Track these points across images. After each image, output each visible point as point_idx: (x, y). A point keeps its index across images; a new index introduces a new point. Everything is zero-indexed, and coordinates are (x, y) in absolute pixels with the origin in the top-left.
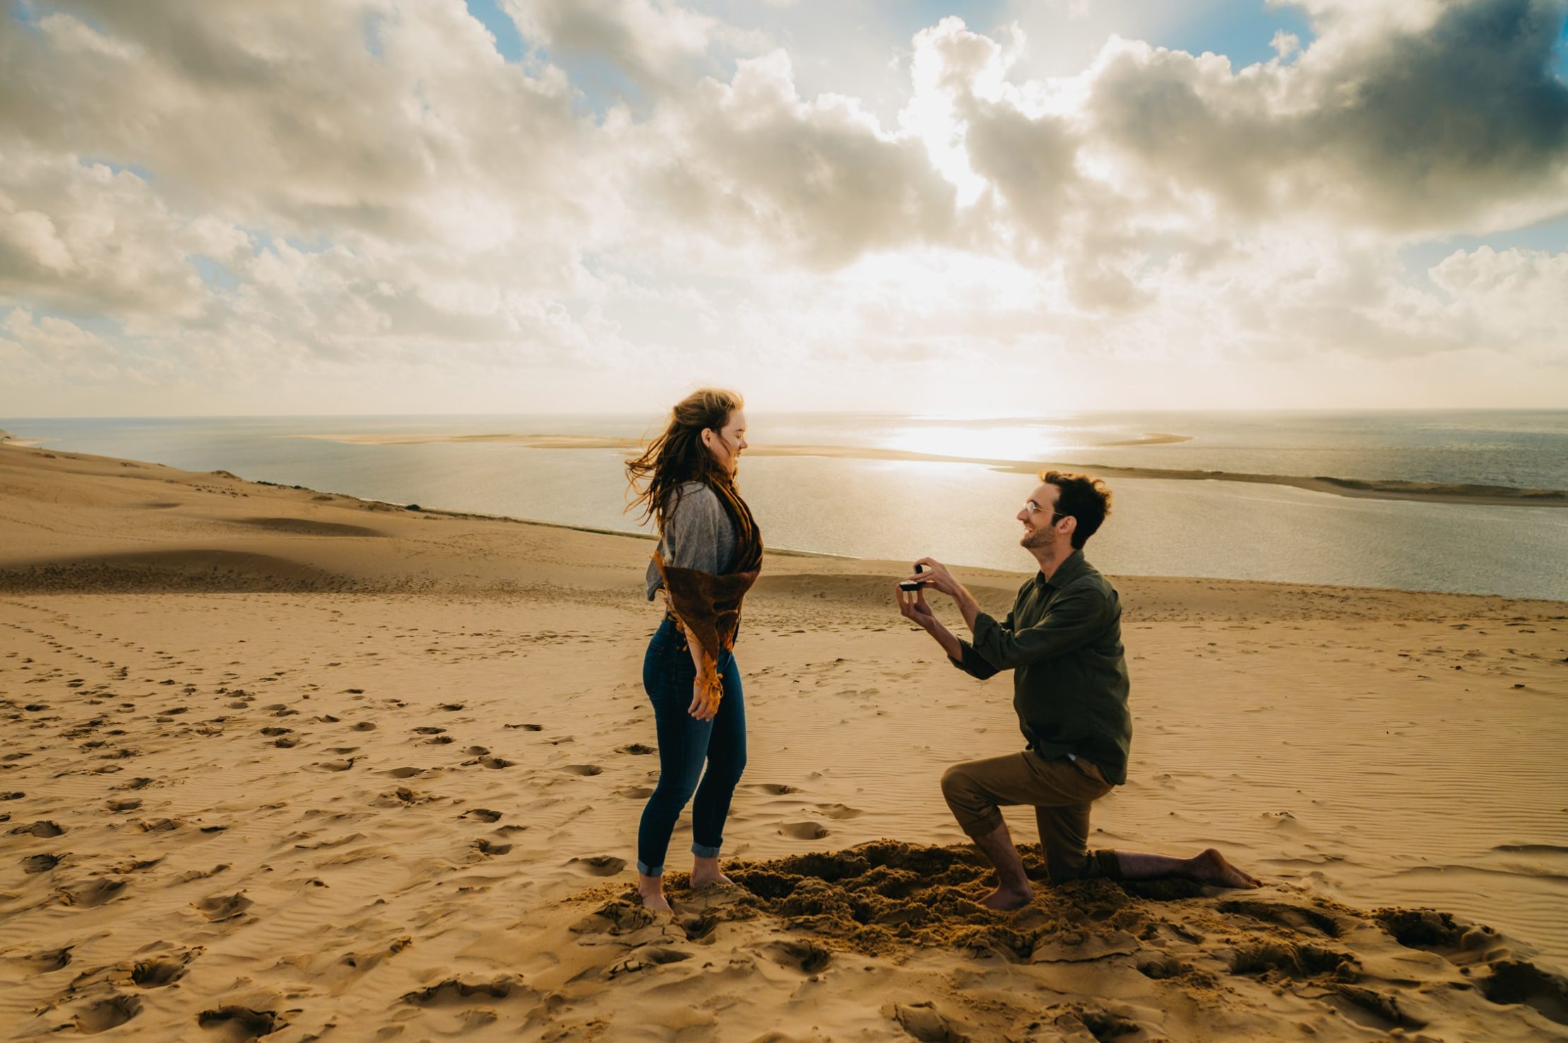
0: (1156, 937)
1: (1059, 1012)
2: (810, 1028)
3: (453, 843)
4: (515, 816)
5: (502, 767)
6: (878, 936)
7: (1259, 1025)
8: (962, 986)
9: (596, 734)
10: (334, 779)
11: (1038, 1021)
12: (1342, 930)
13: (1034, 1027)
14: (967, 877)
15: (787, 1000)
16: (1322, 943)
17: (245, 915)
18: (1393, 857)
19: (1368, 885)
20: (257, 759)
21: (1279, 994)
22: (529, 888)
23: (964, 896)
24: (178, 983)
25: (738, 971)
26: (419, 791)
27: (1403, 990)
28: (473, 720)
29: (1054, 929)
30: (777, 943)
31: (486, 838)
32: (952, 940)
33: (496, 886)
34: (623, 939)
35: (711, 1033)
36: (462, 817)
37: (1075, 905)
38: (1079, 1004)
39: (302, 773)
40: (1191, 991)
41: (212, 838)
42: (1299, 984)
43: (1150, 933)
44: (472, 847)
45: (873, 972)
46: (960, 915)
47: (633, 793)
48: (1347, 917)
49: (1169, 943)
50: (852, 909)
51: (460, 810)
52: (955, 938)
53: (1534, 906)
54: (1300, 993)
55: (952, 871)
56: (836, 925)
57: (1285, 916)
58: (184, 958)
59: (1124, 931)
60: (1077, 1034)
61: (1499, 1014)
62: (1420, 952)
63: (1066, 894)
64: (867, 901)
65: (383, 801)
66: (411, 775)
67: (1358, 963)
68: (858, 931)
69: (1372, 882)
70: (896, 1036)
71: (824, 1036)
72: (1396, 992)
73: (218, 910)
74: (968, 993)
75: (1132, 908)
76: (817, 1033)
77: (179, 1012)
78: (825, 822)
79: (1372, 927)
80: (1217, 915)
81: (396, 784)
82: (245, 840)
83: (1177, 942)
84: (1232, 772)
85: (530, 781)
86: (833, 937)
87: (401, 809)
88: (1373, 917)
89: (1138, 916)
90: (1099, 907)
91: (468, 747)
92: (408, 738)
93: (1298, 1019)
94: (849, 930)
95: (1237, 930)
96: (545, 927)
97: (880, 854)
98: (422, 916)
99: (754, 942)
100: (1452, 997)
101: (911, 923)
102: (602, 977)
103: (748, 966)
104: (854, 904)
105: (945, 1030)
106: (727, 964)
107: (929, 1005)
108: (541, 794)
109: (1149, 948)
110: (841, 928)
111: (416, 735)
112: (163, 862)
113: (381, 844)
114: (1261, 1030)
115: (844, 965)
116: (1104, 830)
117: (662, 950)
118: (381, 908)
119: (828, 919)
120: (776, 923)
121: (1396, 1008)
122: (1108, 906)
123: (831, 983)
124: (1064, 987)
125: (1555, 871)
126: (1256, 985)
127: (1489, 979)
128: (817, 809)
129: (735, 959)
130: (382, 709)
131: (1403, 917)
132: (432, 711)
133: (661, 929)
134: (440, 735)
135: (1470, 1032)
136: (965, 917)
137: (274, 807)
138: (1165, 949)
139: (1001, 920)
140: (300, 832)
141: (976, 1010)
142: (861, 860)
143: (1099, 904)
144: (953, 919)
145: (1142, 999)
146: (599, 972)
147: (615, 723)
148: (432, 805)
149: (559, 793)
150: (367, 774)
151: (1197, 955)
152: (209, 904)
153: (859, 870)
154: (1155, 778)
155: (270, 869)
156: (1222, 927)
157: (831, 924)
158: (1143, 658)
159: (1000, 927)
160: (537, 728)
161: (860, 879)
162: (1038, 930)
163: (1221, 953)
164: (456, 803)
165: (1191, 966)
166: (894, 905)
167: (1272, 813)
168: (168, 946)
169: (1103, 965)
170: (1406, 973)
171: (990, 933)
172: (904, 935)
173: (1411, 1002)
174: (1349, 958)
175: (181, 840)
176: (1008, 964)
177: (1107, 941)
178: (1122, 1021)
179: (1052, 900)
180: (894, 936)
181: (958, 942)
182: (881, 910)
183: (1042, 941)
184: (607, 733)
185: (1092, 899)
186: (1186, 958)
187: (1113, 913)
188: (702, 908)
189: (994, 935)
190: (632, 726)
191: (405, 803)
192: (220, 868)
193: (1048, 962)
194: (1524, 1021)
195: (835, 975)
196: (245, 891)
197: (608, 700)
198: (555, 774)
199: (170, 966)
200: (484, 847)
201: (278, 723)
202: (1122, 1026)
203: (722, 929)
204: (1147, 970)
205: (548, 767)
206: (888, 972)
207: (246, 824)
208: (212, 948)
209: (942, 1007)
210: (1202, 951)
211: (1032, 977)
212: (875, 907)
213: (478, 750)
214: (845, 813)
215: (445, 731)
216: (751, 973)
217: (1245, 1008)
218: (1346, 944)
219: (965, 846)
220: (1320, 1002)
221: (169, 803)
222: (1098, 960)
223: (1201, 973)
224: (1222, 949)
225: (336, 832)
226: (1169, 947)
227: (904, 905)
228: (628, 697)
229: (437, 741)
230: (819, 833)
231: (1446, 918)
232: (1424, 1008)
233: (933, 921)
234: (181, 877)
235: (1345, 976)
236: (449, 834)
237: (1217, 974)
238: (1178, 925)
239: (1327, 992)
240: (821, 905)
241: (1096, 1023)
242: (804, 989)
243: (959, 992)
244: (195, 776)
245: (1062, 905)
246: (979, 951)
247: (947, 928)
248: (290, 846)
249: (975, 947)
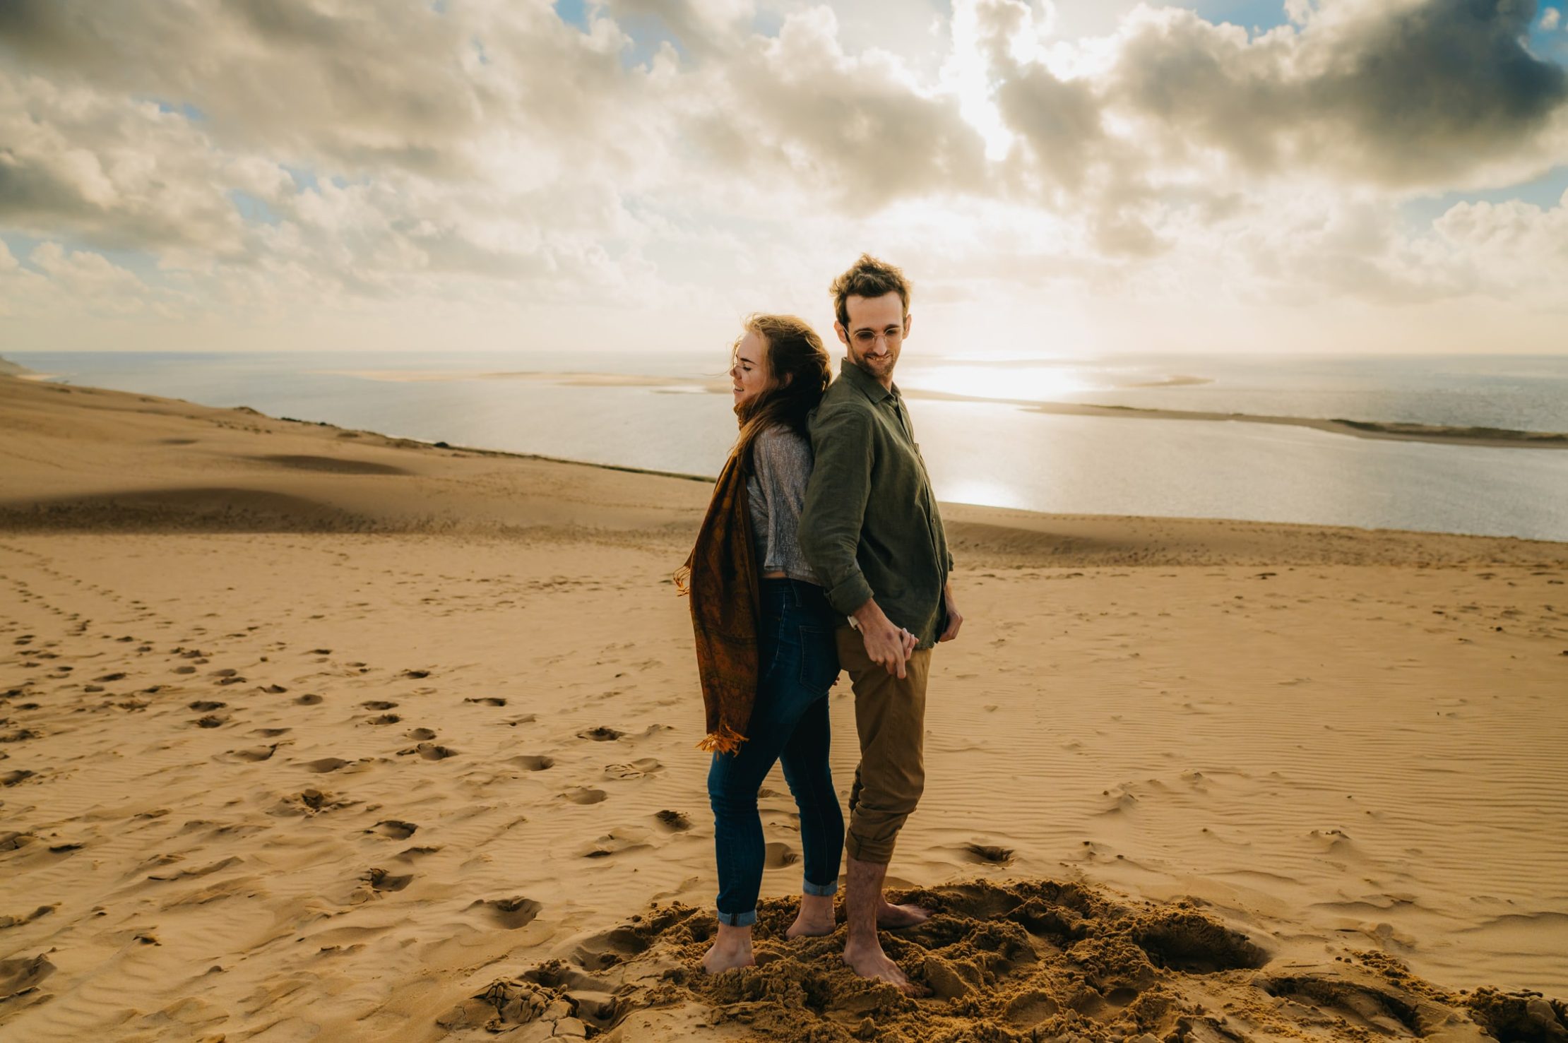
3: (342, 873)
4: (431, 831)
5: (442, 757)
10: (244, 773)
12: (1427, 1025)
17: (37, 989)
18: (1472, 898)
20: (168, 744)
22: (409, 948)
26: (335, 791)
28: (434, 691)
31: (383, 865)
33: (371, 943)
34: (501, 1039)
36: (369, 832)
44: (363, 879)
48: (1432, 1003)
51: (371, 821)
57: (1352, 1000)
65: (283, 807)
66: (335, 768)
79: (1466, 1022)
81: (311, 781)
84: (1271, 769)
85: (466, 779)
87: (302, 818)
88: (1464, 1003)
91: (413, 729)
92: (351, 716)
98: (260, 994)
108: (474, 796)
111: (361, 711)
113: (257, 873)
118: (214, 979)
128: (789, 822)
130: (340, 676)
131: (1503, 1005)
132: (393, 678)
134: (389, 712)
147: (589, 697)
148: (341, 812)
149: (495, 795)
150: (283, 768)
155: (103, 914)
160: (501, 703)
164: (369, 810)
167: (1322, 832)
184: (576, 709)
188: (616, 984)
190: (605, 701)
191: (309, 810)
196: (53, 950)
197: (591, 665)
198: (499, 768)
200: (379, 878)
201: (215, 693)
205: (494, 758)
213: (422, 733)
215: (395, 706)
221: (32, 808)
229: (382, 720)
230: (787, 858)
236: (344, 858)
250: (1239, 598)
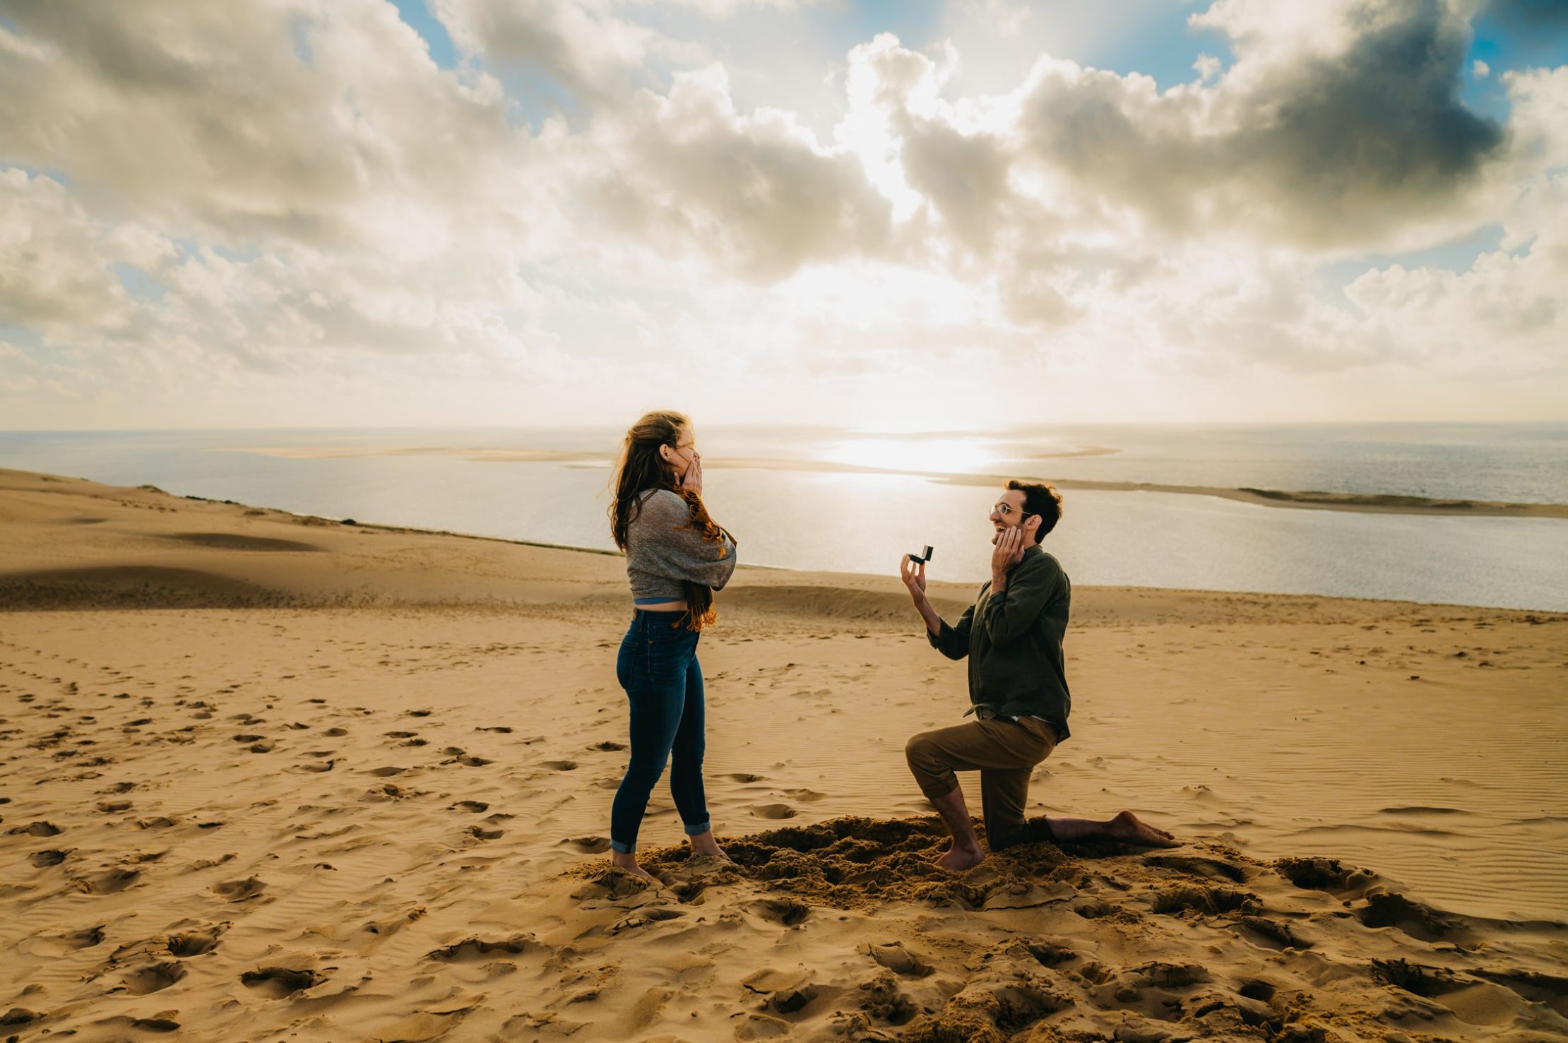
0: (1090, 886)
1: (1008, 945)
2: (797, 965)
3: (447, 830)
4: (501, 806)
5: (480, 765)
6: (849, 893)
7: (1176, 949)
8: (924, 929)
9: (566, 734)
10: (318, 779)
11: (991, 952)
12: (1248, 877)
13: (988, 957)
14: (925, 844)
15: (774, 945)
16: (1230, 887)
17: (262, 895)
18: (1294, 820)
19: (1272, 842)
20: (237, 763)
21: (1193, 926)
22: (526, 865)
23: (923, 859)
24: (214, 951)
25: (729, 924)
26: (405, 787)
27: (1295, 920)
28: (442, 725)
29: (1002, 883)
30: (760, 901)
31: (479, 825)
32: (913, 894)
33: (495, 865)
34: (620, 903)
35: (711, 972)
36: (451, 809)
37: (1020, 864)
38: (1026, 938)
39: (284, 775)
40: (1120, 926)
41: (212, 832)
42: (1210, 918)
43: (1085, 883)
44: (466, 833)
45: (847, 921)
46: (919, 875)
47: (610, 785)
48: (1252, 867)
49: (1101, 891)
50: (824, 872)
51: (447, 803)
52: (917, 892)
53: (1409, 854)
54: (1211, 925)
55: (911, 841)
56: (812, 885)
57: (1200, 867)
58: (212, 933)
59: (1063, 882)
60: (1025, 960)
61: (1373, 935)
62: (1312, 891)
63: (1012, 855)
64: (837, 866)
65: (372, 796)
66: (393, 774)
67: (1260, 901)
68: (831, 890)
69: (1275, 840)
70: (872, 967)
71: (809, 969)
72: (1290, 921)
73: (233, 893)
74: (930, 934)
75: (1069, 864)
76: (802, 968)
77: (221, 975)
78: (792, 804)
79: (1272, 874)
80: (1142, 868)
81: (380, 781)
82: (244, 833)
83: (1108, 890)
84: (1155, 755)
85: (510, 777)
86: (809, 895)
87: (390, 803)
88: (1274, 866)
89: (1074, 871)
90: (1040, 865)
91: (444, 749)
92: (382, 742)
93: (1208, 944)
94: (823, 889)
95: (1158, 879)
96: (548, 896)
97: (845, 828)
98: (430, 891)
99: (739, 901)
100: (1335, 924)
101: (877, 882)
102: (606, 933)
103: (736, 920)
104: (825, 868)
105: (913, 963)
106: (718, 918)
107: (897, 944)
108: (522, 787)
109: (1084, 895)
110: (816, 888)
111: (389, 738)
112: (169, 854)
113: (378, 833)
114: (1178, 953)
115: (821, 916)
116: (1044, 804)
117: (659, 910)
118: (390, 885)
119: (804, 880)
120: (757, 886)
121: (1289, 933)
122: (1048, 864)
123: (809, 929)
124: (1012, 927)
125: (1429, 828)
126: (1174, 920)
127: (1366, 909)
128: (783, 794)
129: (725, 914)
130: (349, 716)
131: (1299, 865)
132: (400, 717)
133: (655, 893)
134: (413, 738)
135: (1348, 949)
136: (924, 877)
137: (266, 804)
138: (1098, 896)
139: (955, 877)
140: (297, 825)
141: (938, 947)
142: (829, 833)
143: (1041, 863)
144: (914, 878)
145: (1078, 934)
146: (602, 930)
147: (582, 724)
148: (419, 799)
149: (538, 785)
150: (350, 774)
151: (1125, 899)
152: (224, 889)
153: (827, 841)
154: (1089, 761)
155: (276, 857)
156: (1145, 877)
157: (807, 884)
158: (1077, 659)
159: (956, 882)
160: (507, 731)
161: (829, 849)
162: (989, 884)
163: (1145, 897)
164: (442, 797)
165: (1120, 907)
166: (862, 868)
167: (1192, 787)
168: (195, 923)
169: (1045, 910)
170: (1299, 907)
171: (947, 887)
172: (872, 892)
173: (1301, 928)
174: (1252, 896)
175: (180, 835)
176: (964, 912)
177: (1048, 890)
178: (1062, 950)
179: (1000, 861)
180: (863, 893)
181: (920, 895)
182: (850, 872)
183: (992, 893)
184: (576, 733)
185: (1035, 859)
186: (1116, 901)
187: (1053, 869)
188: (689, 876)
189: (951, 889)
190: (599, 727)
191: (393, 798)
192: (227, 858)
193: (998, 909)
194: (1392, 939)
195: (814, 924)
196: (257, 875)
197: (572, 704)
198: (534, 770)
199: (200, 940)
200: (478, 833)
201: (248, 730)
202: (1062, 954)
203: (709, 893)
204: (1083, 912)
205: (525, 764)
206: (860, 921)
207: (242, 819)
208: (238, 923)
209: (909, 946)
210: (1129, 896)
211: (985, 921)
212: (845, 870)
213: (453, 750)
214: (809, 796)
215: (417, 734)
216: (740, 925)
217: (1164, 937)
218: (1251, 888)
219: (921, 819)
220: (1226, 930)
221: (160, 803)
222: (1041, 905)
223: (1129, 912)
224: (1146, 893)
225: (331, 825)
226: (1102, 893)
227: (871, 868)
228: (591, 702)
229: (412, 744)
230: (788, 814)
231: (1334, 865)
232: (1312, 932)
233: (896, 880)
234: (191, 866)
235: (1248, 909)
236: (441, 823)
237: (1141, 913)
238: (1110, 877)
239: (1233, 922)
240: (797, 870)
241: (1040, 953)
242: (788, 937)
243: (923, 934)
244: (178, 780)
245: (1009, 864)
246: (938, 902)
247: (909, 885)
248: (291, 837)
249: (935, 899)
250: (1141, 646)
